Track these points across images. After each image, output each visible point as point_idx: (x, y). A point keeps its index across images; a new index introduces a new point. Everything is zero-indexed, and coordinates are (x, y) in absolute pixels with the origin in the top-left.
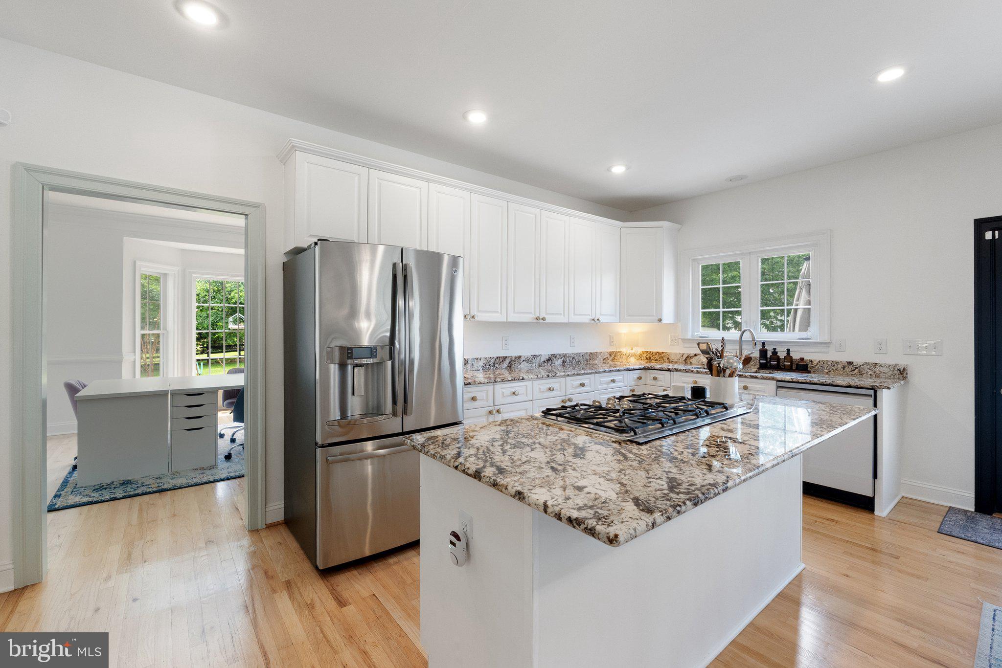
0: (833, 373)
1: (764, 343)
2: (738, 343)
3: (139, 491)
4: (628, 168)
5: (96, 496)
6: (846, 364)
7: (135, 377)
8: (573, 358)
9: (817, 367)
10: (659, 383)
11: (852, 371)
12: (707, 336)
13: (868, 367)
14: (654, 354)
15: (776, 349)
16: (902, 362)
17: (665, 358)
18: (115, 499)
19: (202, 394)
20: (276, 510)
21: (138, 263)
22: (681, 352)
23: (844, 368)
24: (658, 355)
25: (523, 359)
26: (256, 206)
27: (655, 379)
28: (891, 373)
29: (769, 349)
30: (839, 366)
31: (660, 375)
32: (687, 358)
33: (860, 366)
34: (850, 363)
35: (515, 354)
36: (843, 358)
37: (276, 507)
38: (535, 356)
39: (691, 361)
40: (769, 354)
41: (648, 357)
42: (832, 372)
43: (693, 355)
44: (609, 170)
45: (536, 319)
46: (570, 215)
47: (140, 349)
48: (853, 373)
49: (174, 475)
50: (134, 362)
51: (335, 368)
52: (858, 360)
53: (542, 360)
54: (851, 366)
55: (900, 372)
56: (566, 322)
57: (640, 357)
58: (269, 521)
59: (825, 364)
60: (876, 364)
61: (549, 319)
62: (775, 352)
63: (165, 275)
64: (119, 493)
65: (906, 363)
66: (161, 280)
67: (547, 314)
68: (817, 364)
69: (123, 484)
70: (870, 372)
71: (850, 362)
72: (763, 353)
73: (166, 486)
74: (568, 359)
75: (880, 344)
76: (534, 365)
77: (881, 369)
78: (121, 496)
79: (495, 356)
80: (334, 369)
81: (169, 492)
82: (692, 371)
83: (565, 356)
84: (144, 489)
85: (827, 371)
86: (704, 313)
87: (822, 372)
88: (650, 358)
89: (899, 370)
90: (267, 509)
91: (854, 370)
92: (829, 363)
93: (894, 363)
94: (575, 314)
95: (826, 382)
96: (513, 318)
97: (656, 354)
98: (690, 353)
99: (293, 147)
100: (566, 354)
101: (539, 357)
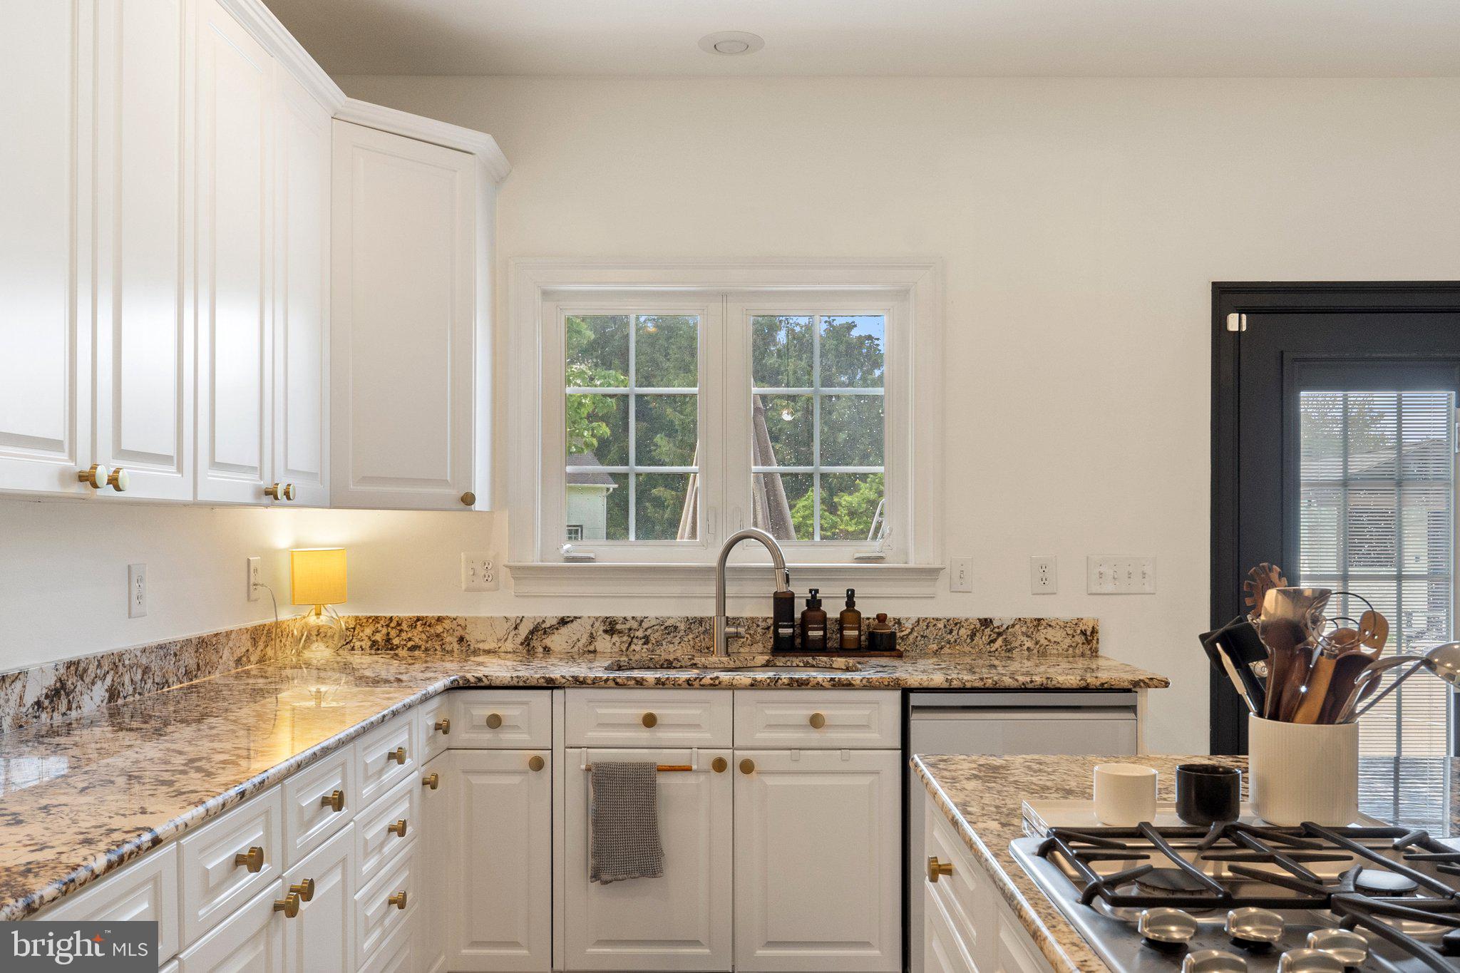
0: (949, 651)
1: (796, 575)
6: (978, 626)
8: (146, 670)
9: (911, 637)
10: (507, 737)
11: (989, 644)
12: (592, 555)
13: (1024, 629)
14: (405, 626)
15: (817, 591)
16: (1087, 612)
17: (448, 639)
22: (513, 614)
23: (972, 636)
24: (420, 628)
27: (495, 722)
28: (1068, 641)
29: (801, 592)
30: (963, 631)
31: (510, 706)
32: (532, 632)
33: (1007, 628)
34: (986, 622)
36: (970, 610)
39: (548, 641)
40: (800, 607)
41: (378, 637)
42: (946, 650)
43: (554, 622)
48: (993, 649)
52: (1003, 614)
54: (988, 631)
55: (1086, 639)
59: (931, 628)
60: (1039, 620)
62: (814, 602)
65: (1095, 615)
68: (912, 629)
70: (1029, 644)
71: (986, 620)
72: (783, 603)
74: (127, 679)
75: (1043, 568)
77: (1050, 633)
82: (641, 684)
83: (116, 662)
85: (935, 647)
87: (924, 655)
88: (388, 640)
89: (1083, 633)
91: (993, 641)
92: (940, 625)
93: (1075, 615)
95: (1032, 682)
97: (413, 626)
98: (543, 615)
100: (121, 655)
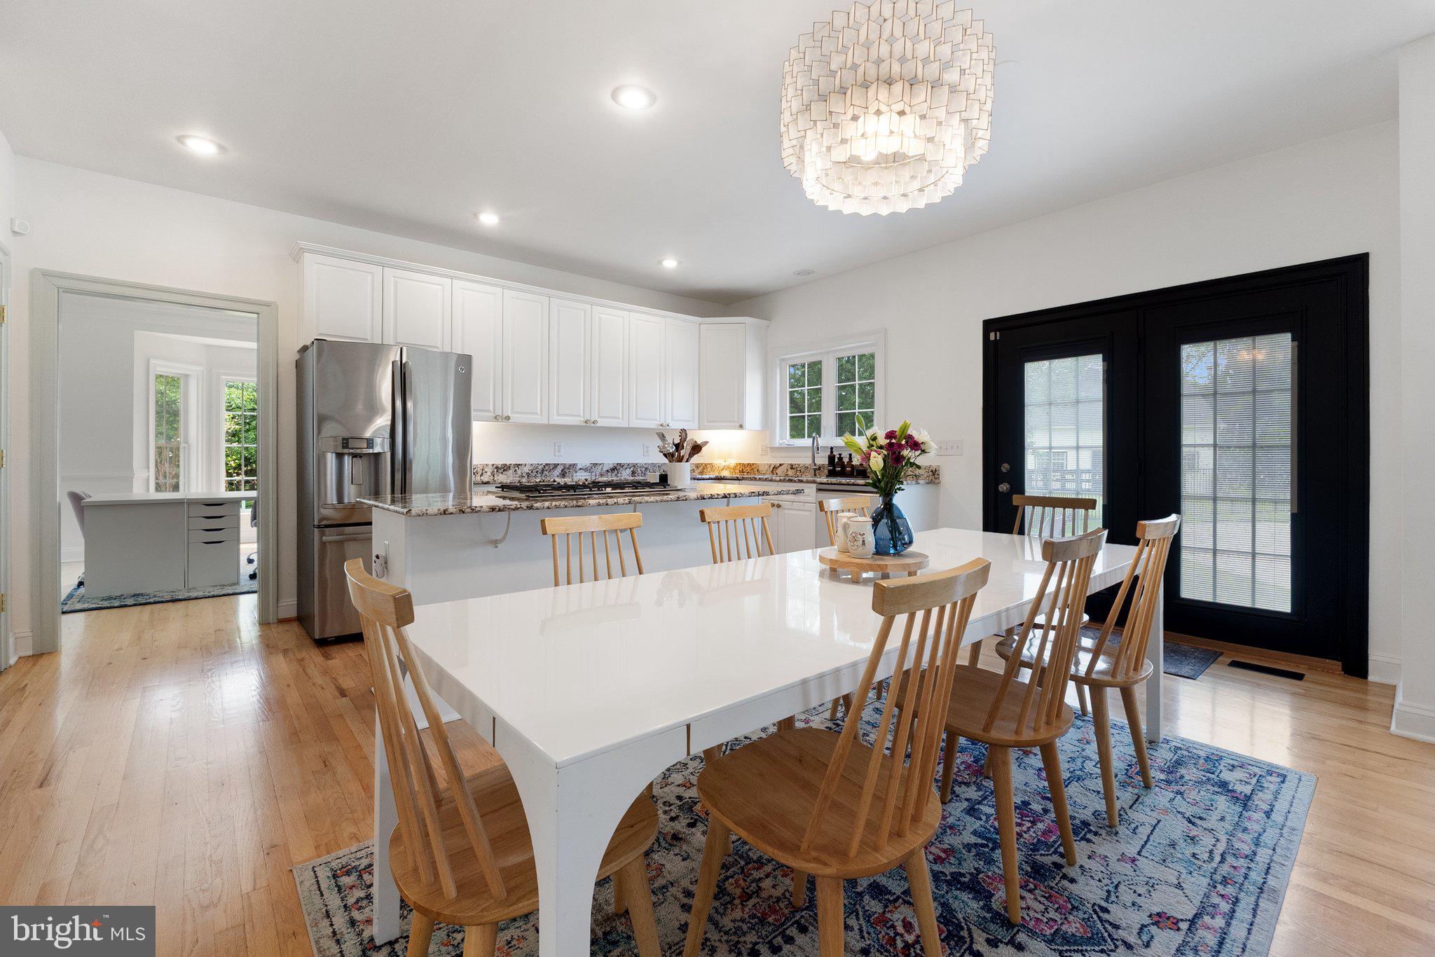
1: (832, 448)
2: (811, 449)
3: (151, 600)
4: (680, 263)
5: (106, 604)
7: (148, 491)
8: (647, 468)
12: (787, 444)
14: (746, 466)
15: (841, 454)
16: (935, 463)
17: (755, 470)
18: (126, 606)
19: (222, 504)
20: (289, 605)
21: (153, 361)
22: (770, 463)
24: (749, 467)
25: (579, 467)
26: (268, 305)
28: (926, 474)
29: (838, 454)
32: (773, 468)
35: (568, 461)
37: (289, 603)
38: (595, 465)
39: (777, 471)
40: (836, 459)
41: (741, 469)
44: (660, 262)
45: (586, 422)
46: (630, 311)
47: (154, 465)
49: (189, 590)
50: (148, 480)
51: (332, 457)
53: (605, 469)
55: (933, 473)
56: (624, 426)
57: (735, 468)
58: (282, 616)
61: (602, 423)
62: (840, 459)
63: (187, 376)
64: (130, 602)
65: (937, 464)
66: (182, 382)
67: (600, 417)
69: (133, 596)
72: (831, 458)
73: (180, 597)
74: (639, 469)
76: (594, 474)
77: (921, 471)
78: (131, 604)
79: (544, 463)
80: (331, 459)
81: (183, 602)
82: (755, 478)
83: (635, 466)
84: (157, 599)
86: (791, 417)
88: (743, 470)
89: (932, 471)
90: (280, 604)
93: (930, 464)
94: (637, 418)
96: (557, 420)
99: (301, 249)
100: (637, 464)
101: (601, 466)
